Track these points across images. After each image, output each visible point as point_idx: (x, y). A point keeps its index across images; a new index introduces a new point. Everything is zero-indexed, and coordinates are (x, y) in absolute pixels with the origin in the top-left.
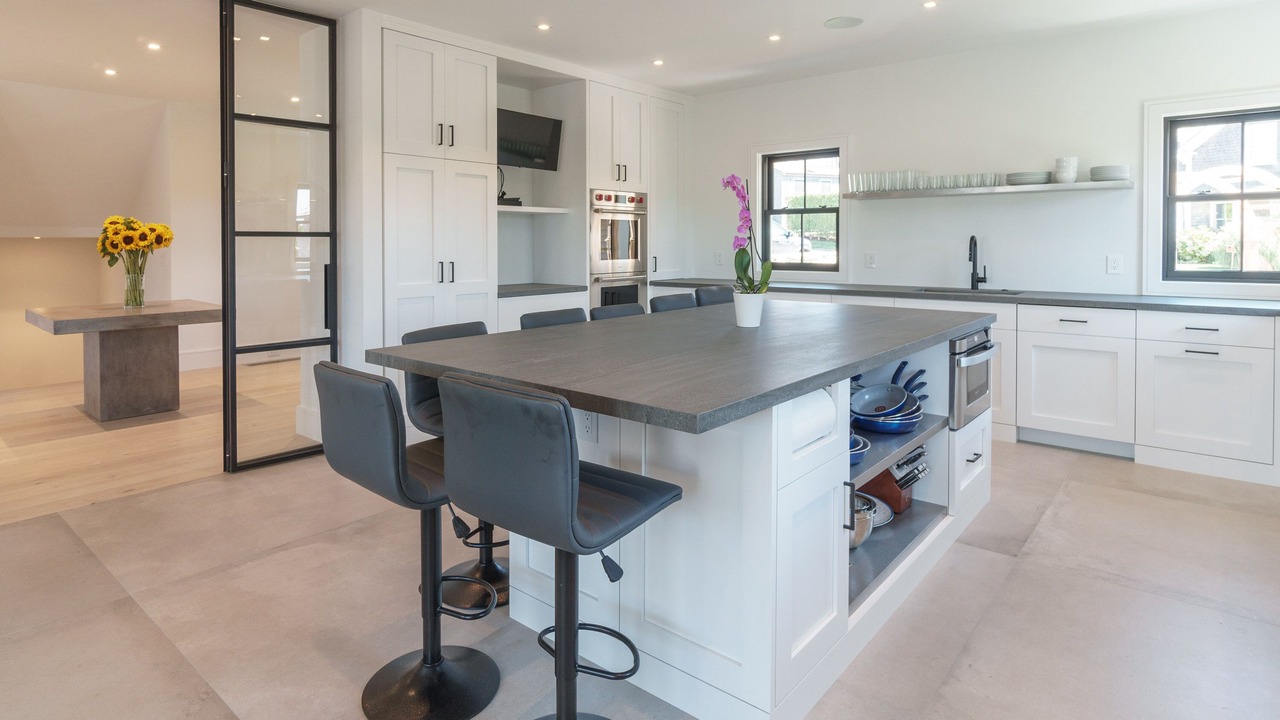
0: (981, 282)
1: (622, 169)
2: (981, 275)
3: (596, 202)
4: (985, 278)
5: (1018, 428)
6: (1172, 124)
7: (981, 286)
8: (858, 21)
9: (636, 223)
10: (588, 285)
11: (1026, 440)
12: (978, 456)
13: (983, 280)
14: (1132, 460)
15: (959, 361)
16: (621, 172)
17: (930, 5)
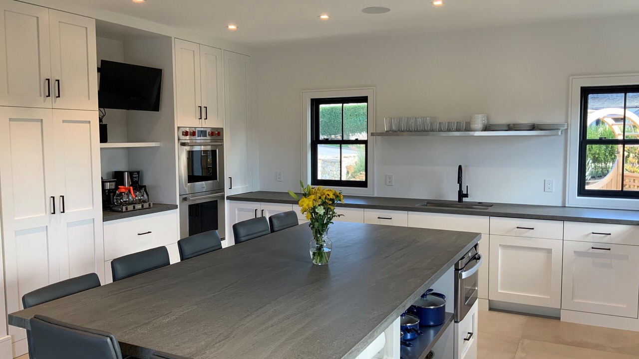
0: (465, 197)
1: (203, 110)
2: (465, 192)
3: (183, 137)
4: (467, 194)
5: (489, 300)
6: (586, 92)
7: (465, 199)
8: (385, 10)
9: (214, 152)
10: (178, 203)
11: (493, 308)
12: (471, 334)
13: (466, 196)
14: (559, 318)
15: (461, 275)
16: (203, 112)
17: (438, 3)
